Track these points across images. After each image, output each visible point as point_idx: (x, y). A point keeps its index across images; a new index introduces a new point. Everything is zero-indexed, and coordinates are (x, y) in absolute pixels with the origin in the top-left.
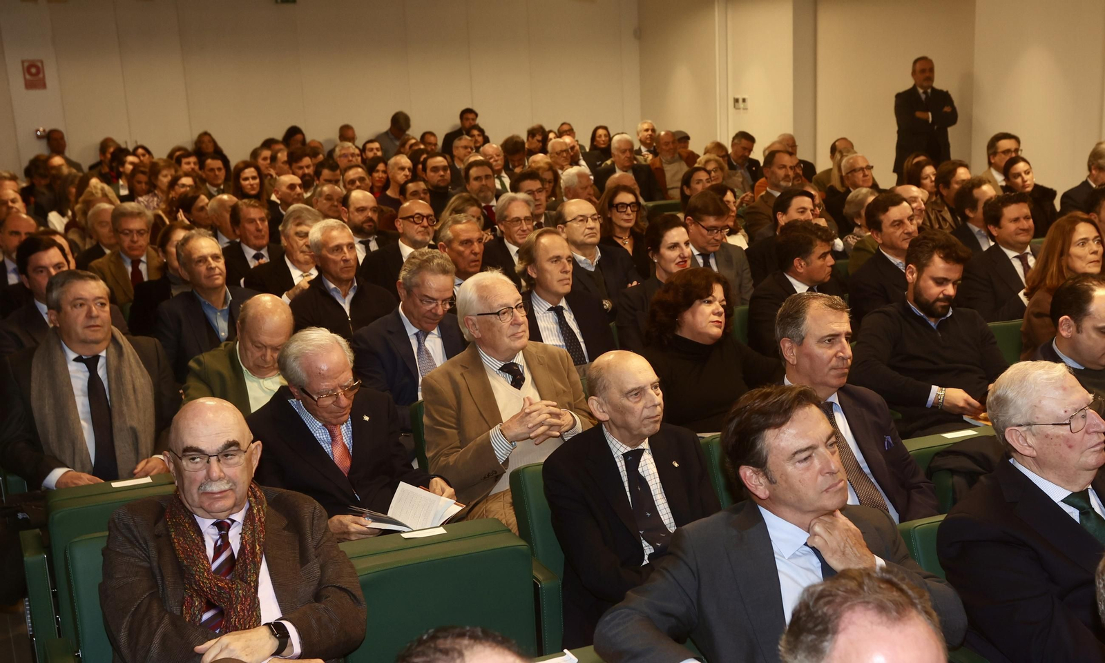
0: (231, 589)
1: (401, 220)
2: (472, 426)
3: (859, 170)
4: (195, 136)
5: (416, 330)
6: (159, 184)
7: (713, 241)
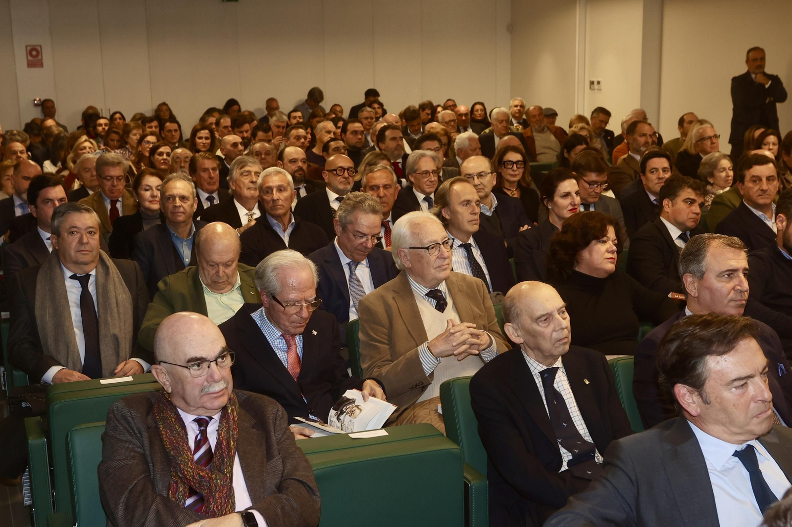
0: (211, 478)
1: (326, 172)
2: (402, 342)
3: (708, 139)
4: (155, 106)
5: (348, 261)
6: (129, 140)
7: (593, 193)
